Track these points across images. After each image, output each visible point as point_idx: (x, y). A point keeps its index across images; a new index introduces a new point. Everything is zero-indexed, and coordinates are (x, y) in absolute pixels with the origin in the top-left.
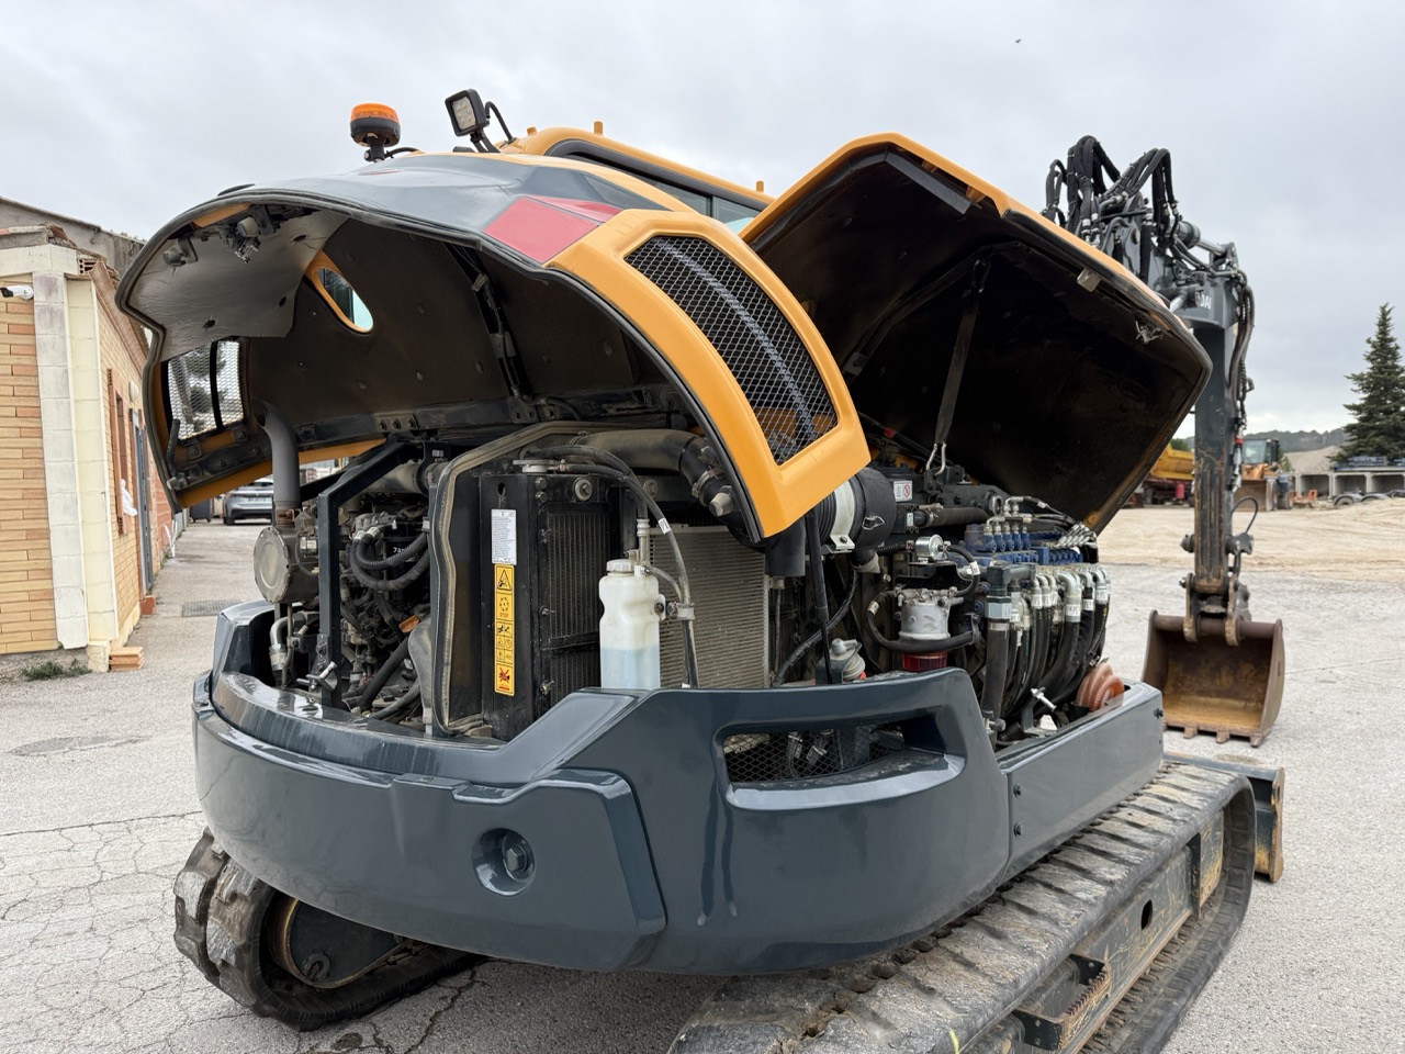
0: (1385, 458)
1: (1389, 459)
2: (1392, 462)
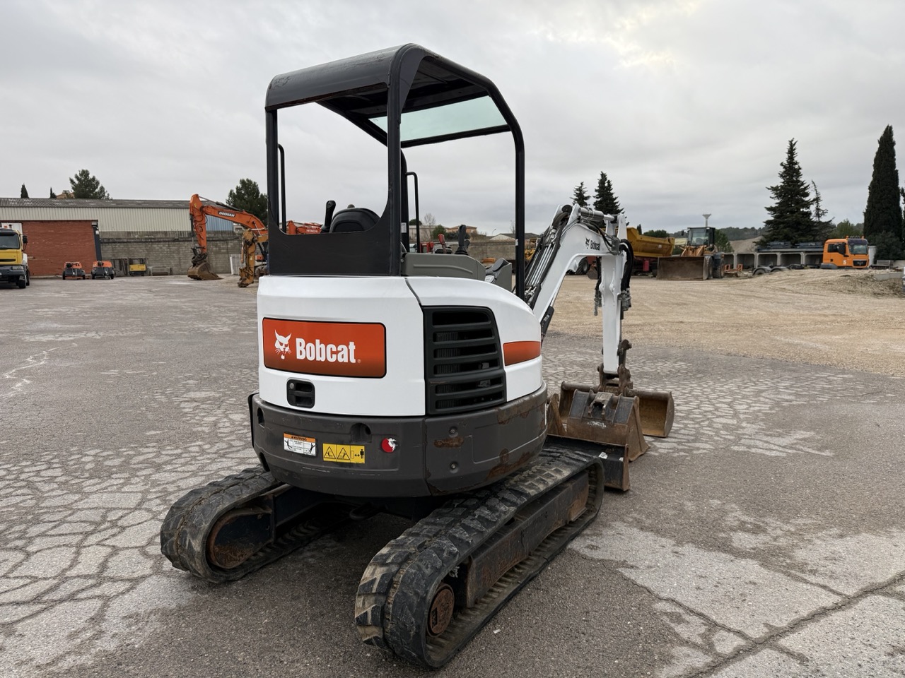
0: (789, 242)
1: (792, 244)
2: (794, 246)
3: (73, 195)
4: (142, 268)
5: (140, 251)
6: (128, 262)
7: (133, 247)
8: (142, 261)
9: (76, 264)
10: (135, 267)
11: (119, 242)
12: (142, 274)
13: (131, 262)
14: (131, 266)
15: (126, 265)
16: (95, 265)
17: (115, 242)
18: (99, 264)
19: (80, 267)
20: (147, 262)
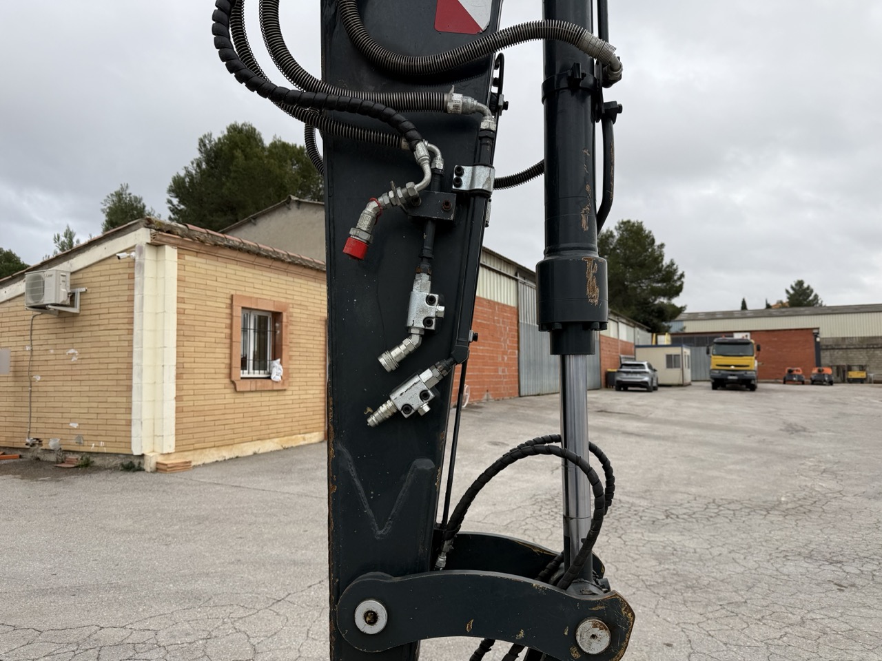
3: (787, 305)
4: (862, 375)
5: (860, 357)
6: (846, 369)
7: (852, 354)
8: (862, 368)
9: (797, 371)
10: (854, 374)
11: (838, 349)
12: (861, 381)
13: (850, 368)
14: (850, 373)
15: (844, 371)
16: (815, 371)
17: (833, 349)
18: (819, 371)
19: (800, 373)
20: (868, 369)
